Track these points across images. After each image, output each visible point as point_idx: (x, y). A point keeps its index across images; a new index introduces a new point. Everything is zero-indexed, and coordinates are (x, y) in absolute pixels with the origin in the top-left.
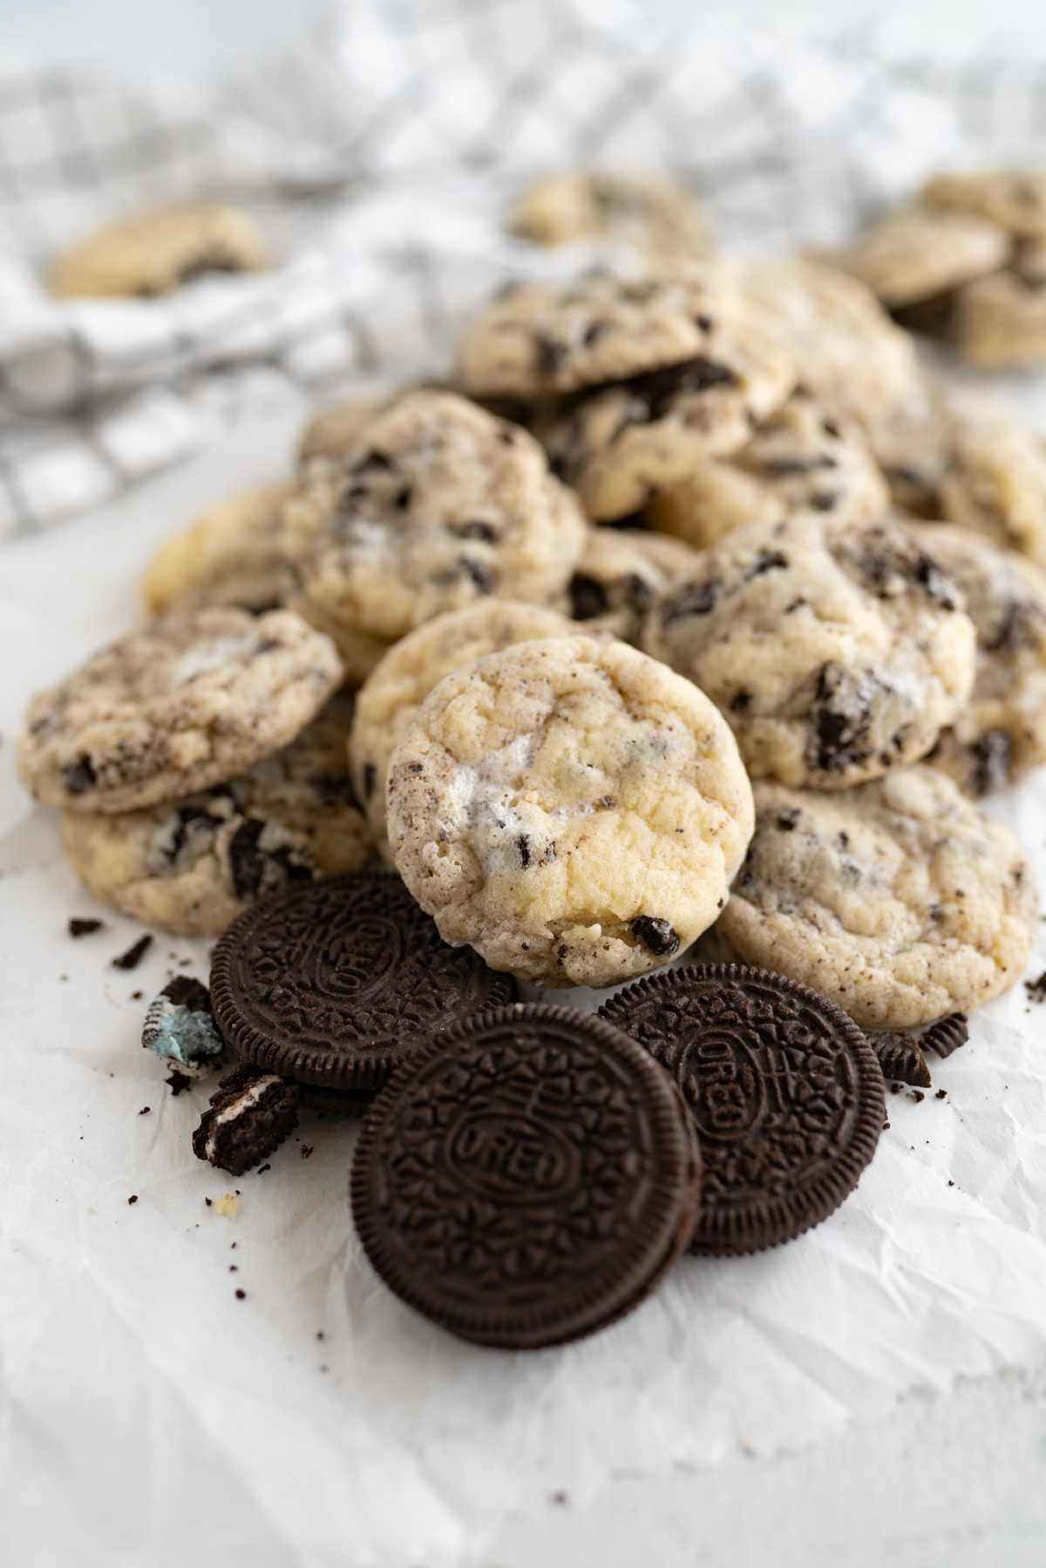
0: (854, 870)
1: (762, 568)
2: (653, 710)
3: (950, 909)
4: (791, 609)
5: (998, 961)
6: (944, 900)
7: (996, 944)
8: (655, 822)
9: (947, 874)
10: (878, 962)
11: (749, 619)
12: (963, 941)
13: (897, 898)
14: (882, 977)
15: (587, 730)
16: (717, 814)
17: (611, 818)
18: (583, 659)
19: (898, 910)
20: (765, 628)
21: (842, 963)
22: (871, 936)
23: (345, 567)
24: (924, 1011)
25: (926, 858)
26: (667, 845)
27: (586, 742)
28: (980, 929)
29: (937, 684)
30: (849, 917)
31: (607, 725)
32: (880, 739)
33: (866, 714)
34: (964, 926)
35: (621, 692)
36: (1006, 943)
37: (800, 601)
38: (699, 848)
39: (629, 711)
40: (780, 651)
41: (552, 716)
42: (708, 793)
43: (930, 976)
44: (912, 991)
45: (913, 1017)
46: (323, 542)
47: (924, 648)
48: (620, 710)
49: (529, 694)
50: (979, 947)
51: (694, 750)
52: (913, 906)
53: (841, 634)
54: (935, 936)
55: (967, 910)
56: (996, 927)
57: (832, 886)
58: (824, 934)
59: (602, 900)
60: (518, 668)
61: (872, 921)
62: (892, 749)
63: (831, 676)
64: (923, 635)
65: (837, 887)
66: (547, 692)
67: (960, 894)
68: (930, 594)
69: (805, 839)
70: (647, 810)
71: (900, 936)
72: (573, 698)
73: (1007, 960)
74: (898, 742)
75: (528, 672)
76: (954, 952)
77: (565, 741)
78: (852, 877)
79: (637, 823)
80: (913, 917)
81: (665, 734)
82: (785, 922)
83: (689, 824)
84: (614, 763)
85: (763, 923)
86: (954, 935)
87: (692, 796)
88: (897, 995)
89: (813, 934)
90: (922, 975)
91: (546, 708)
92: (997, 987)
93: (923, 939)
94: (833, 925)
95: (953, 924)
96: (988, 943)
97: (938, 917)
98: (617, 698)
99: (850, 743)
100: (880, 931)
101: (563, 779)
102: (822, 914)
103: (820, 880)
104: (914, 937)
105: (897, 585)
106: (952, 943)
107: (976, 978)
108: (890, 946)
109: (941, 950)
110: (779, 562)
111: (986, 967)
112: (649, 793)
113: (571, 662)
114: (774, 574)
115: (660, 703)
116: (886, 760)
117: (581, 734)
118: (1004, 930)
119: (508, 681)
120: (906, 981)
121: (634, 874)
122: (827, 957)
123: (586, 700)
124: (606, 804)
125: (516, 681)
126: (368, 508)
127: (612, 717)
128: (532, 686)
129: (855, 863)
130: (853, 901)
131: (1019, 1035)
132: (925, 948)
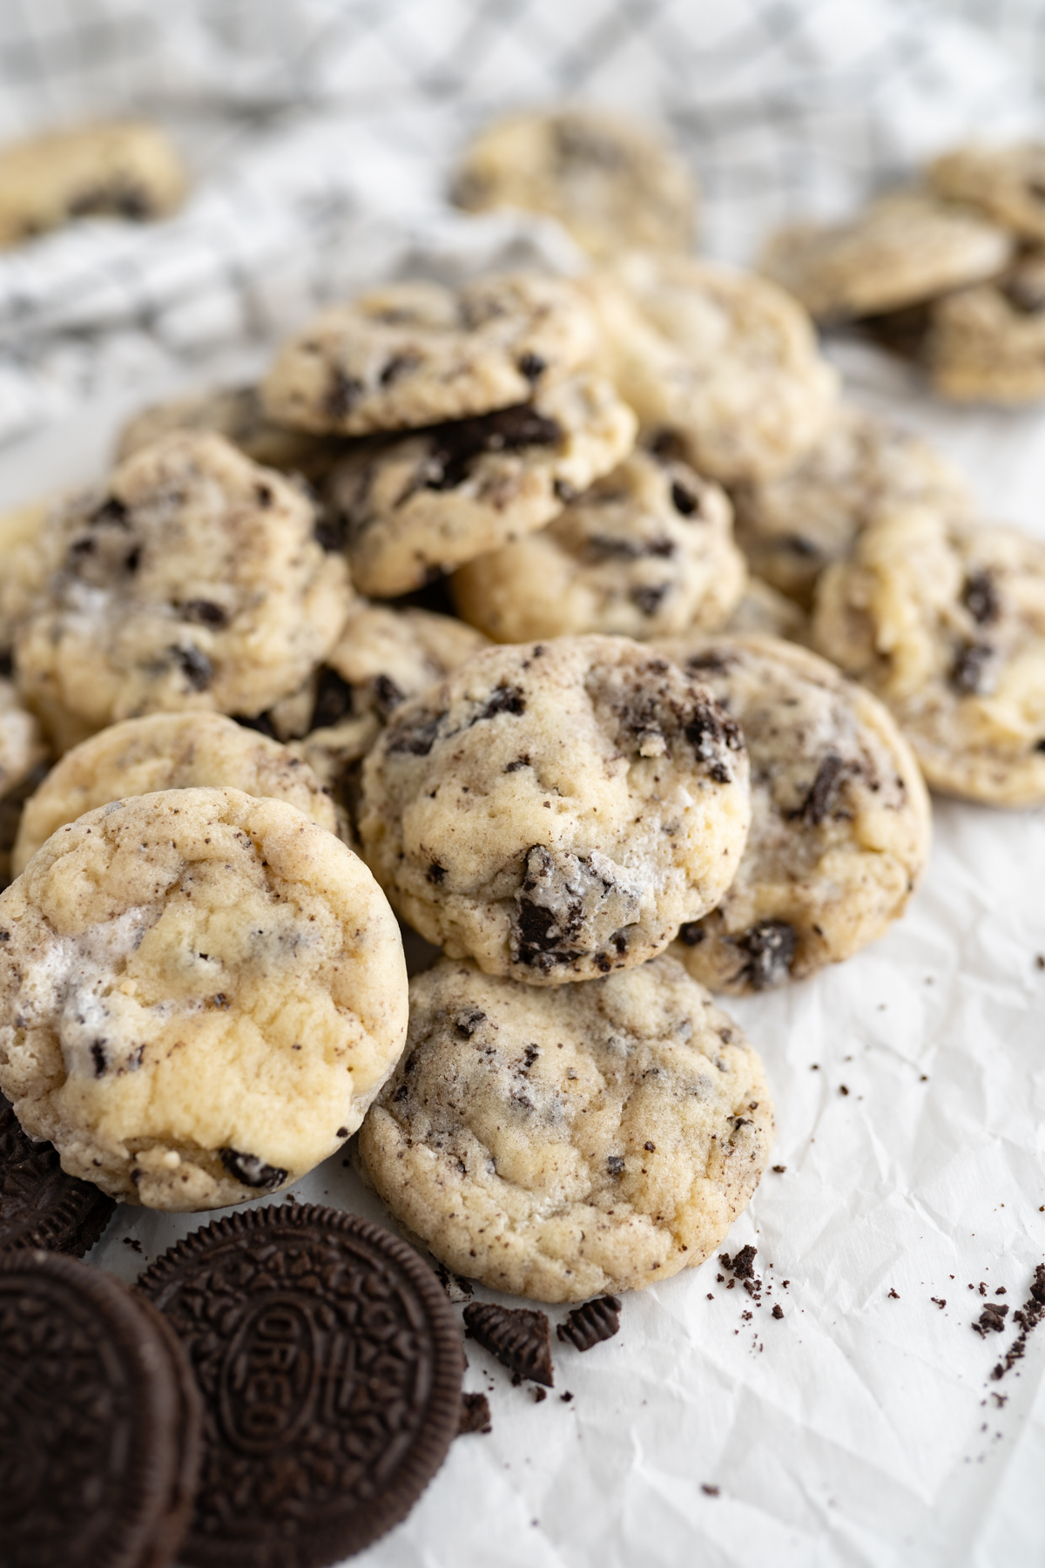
0: (523, 1102)
1: (492, 710)
2: (296, 892)
3: (633, 1165)
4: (511, 768)
5: (677, 1237)
6: (630, 1152)
7: (678, 1217)
8: (271, 1032)
9: (641, 1121)
10: (520, 1226)
11: (464, 771)
12: (637, 1210)
13: (573, 1143)
14: (521, 1245)
15: (211, 911)
16: (348, 1029)
17: (220, 1021)
18: (225, 819)
19: (567, 1158)
20: (476, 787)
21: (476, 1223)
22: (527, 1189)
23: (56, 636)
24: (569, 1291)
25: (626, 1091)
26: (278, 1062)
27: (205, 926)
28: (662, 1196)
29: (678, 876)
30: (505, 1161)
31: (236, 906)
32: (594, 938)
33: (575, 911)
34: (643, 1191)
35: (265, 864)
36: (691, 1217)
37: (526, 760)
38: (317, 1069)
39: (271, 888)
40: (484, 822)
41: (174, 888)
42: (343, 1003)
43: (581, 1252)
44: (556, 1268)
45: (557, 1295)
46: (41, 602)
47: (671, 831)
48: (260, 886)
49: (150, 860)
50: (658, 1218)
51: (338, 946)
52: (588, 1156)
53: (561, 809)
54: (606, 1198)
55: (652, 1170)
56: (683, 1194)
57: (494, 1120)
58: (467, 1180)
59: (183, 1125)
60: (142, 825)
61: (530, 1168)
62: (612, 950)
63: (535, 863)
64: (677, 811)
65: (502, 1123)
66: (172, 858)
67: (649, 1148)
68: (700, 758)
69: (478, 1055)
70: (263, 1016)
71: (560, 1195)
72: (203, 868)
73: (689, 1238)
74: (620, 943)
75: (152, 833)
76: (618, 1223)
77: (182, 921)
78: (521, 1111)
79: (250, 1032)
80: (584, 1172)
81: (303, 925)
82: (426, 1158)
83: (310, 1039)
84: (233, 955)
85: (400, 1155)
86: (629, 1199)
87: (323, 1004)
88: (535, 1268)
89: (454, 1180)
90: (571, 1250)
91: (167, 877)
92: (669, 1269)
93: (590, 1201)
94: (482, 1169)
95: (630, 1186)
96: (669, 1214)
97: (616, 1171)
98: (258, 872)
99: (556, 940)
100: (537, 1184)
101: (168, 970)
102: (474, 1151)
103: (483, 1110)
104: (579, 1196)
105: (655, 745)
106: (622, 1210)
107: (642, 1258)
108: (544, 1204)
109: (605, 1219)
110: (515, 704)
111: (659, 1243)
112: (269, 996)
113: (209, 822)
114: (503, 718)
115: (307, 884)
116: (602, 962)
117: (202, 914)
118: (693, 1201)
119: (128, 842)
120: (551, 1255)
121: (227, 1096)
122: (461, 1212)
123: (217, 871)
124: (221, 1001)
125: (136, 844)
126: (92, 568)
127: (245, 895)
128: (153, 850)
129: (531, 1094)
130: (515, 1141)
131: (685, 1333)
132: (588, 1213)
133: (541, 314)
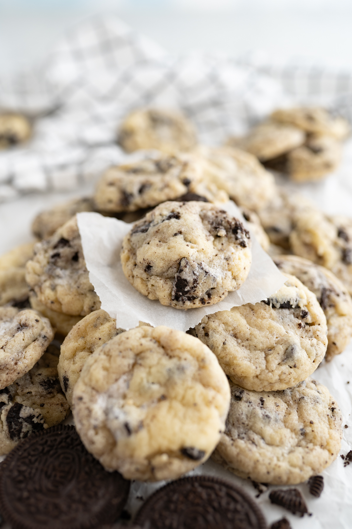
0: (267, 416)
3: (308, 430)
5: (329, 451)
6: (305, 426)
7: (328, 444)
8: (184, 402)
9: (305, 414)
10: (281, 458)
12: (315, 444)
13: (286, 427)
14: (284, 466)
15: (150, 367)
16: (211, 394)
17: (165, 405)
18: (145, 336)
19: (287, 433)
21: (267, 461)
22: (278, 446)
24: (302, 478)
25: (296, 406)
26: (191, 412)
27: (149, 373)
28: (321, 438)
30: (268, 438)
31: (158, 363)
34: (315, 437)
35: (163, 347)
36: (332, 443)
38: (205, 410)
39: (167, 355)
41: (135, 364)
42: (205, 385)
43: (304, 463)
44: (297, 471)
45: (298, 481)
48: (164, 355)
49: (123, 357)
50: (322, 446)
51: (197, 367)
52: (293, 430)
54: (303, 443)
55: (315, 430)
56: (327, 436)
57: (260, 425)
58: (258, 447)
59: (165, 444)
60: (117, 347)
61: (278, 439)
65: (262, 425)
66: (131, 354)
67: (311, 423)
69: (247, 404)
70: (180, 398)
71: (289, 445)
72: (143, 355)
73: (333, 451)
75: (122, 347)
76: (312, 450)
77: (141, 374)
78: (267, 420)
79: (177, 405)
80: (294, 436)
81: (183, 362)
82: (242, 443)
83: (199, 401)
84: (162, 380)
85: (232, 445)
86: (311, 441)
87: (199, 387)
88: (291, 473)
89: (254, 448)
90: (300, 463)
91: (131, 361)
92: (330, 462)
93: (299, 445)
94: (262, 442)
95: (310, 437)
96: (325, 444)
97: (304, 434)
98: (161, 351)
100: (281, 444)
101: (141, 392)
102: (256, 437)
103: (255, 423)
104: (295, 444)
106: (311, 445)
107: (322, 461)
108: (286, 450)
109: (307, 450)
111: (325, 454)
113: (140, 339)
117: (147, 370)
118: (331, 437)
120: (293, 465)
122: (261, 459)
123: (148, 354)
124: (164, 398)
126: (61, 262)
127: (160, 359)
128: (124, 353)
129: (268, 413)
130: (268, 431)
131: (342, 483)
132: (300, 449)
133: (185, 165)
